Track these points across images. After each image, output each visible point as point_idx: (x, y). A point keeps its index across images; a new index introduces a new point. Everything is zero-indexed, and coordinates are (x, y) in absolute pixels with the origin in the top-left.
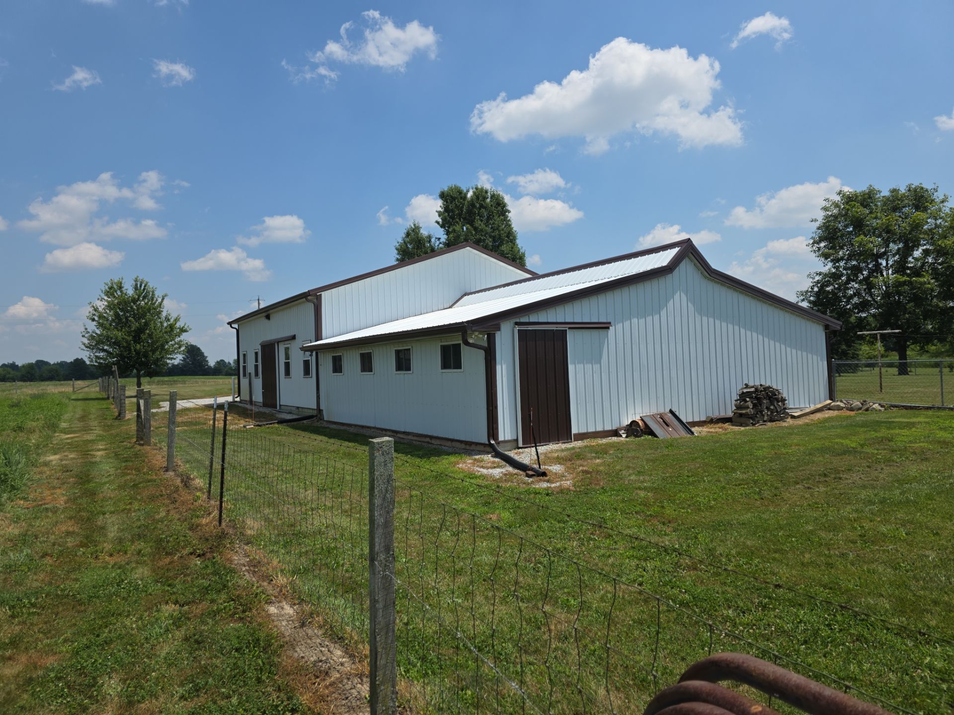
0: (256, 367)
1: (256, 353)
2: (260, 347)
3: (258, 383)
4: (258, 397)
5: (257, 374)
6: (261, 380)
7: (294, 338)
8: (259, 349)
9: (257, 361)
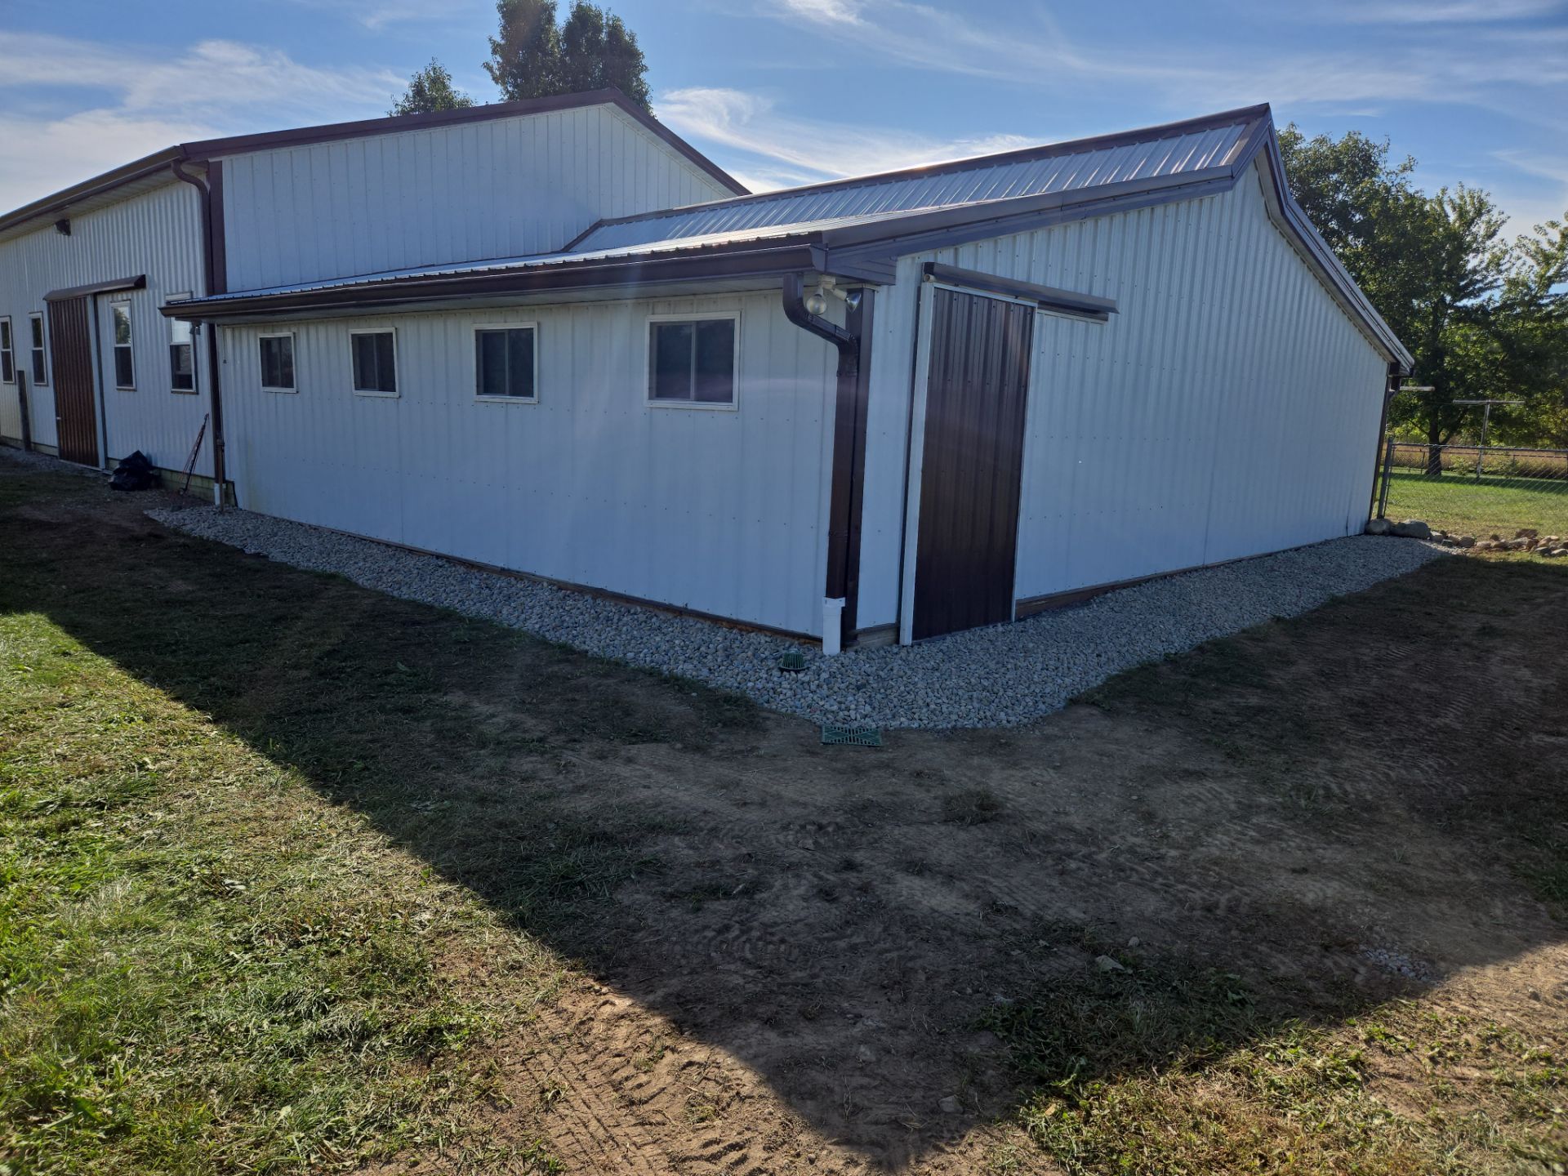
0: (38, 357)
1: (36, 323)
2: (44, 306)
3: (44, 399)
4: (47, 434)
5: (39, 376)
6: (51, 389)
7: (140, 283)
8: (41, 309)
9: (38, 341)
